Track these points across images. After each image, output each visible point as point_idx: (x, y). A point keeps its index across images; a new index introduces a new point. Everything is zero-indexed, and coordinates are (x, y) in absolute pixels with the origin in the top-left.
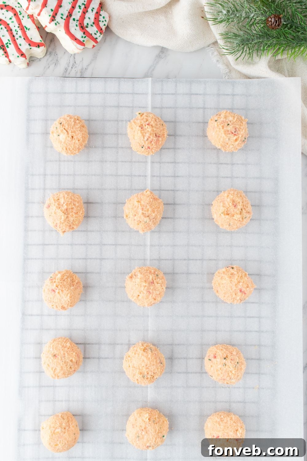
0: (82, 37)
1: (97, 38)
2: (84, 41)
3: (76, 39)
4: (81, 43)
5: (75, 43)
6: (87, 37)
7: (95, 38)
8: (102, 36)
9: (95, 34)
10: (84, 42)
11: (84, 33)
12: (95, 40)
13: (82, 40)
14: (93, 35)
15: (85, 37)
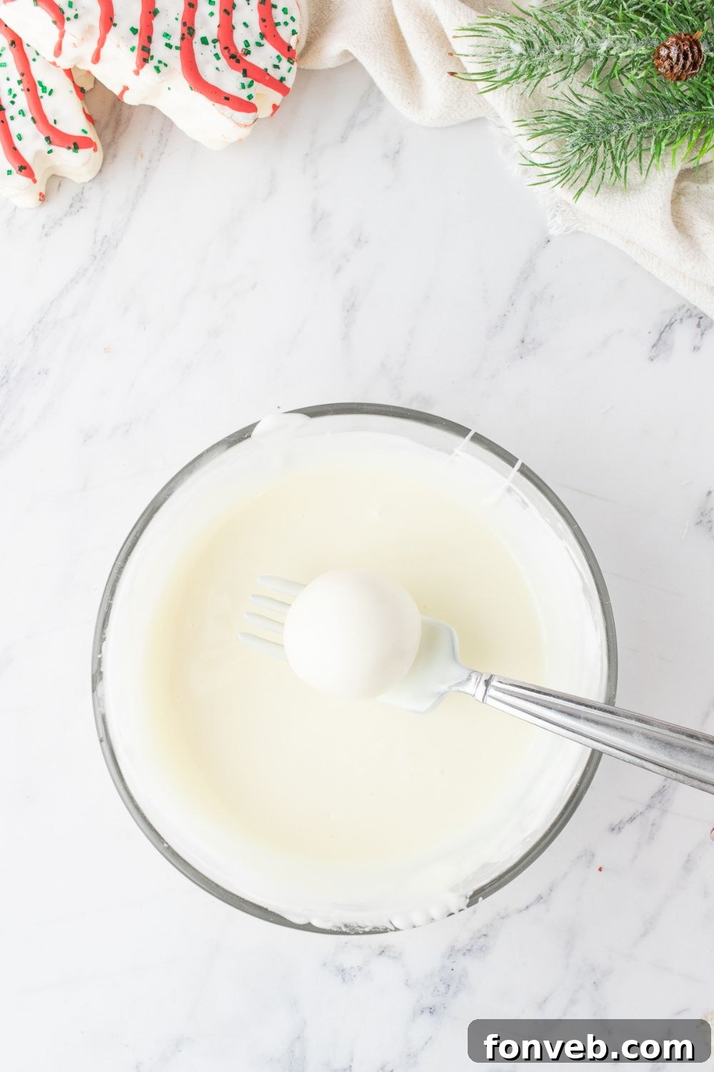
0: (243, 87)
1: (282, 79)
2: (250, 97)
3: (227, 99)
4: (246, 106)
5: (228, 110)
6: (255, 83)
7: (278, 78)
8: (295, 67)
9: (276, 67)
10: (252, 101)
11: (245, 73)
12: (279, 85)
13: (243, 95)
14: (272, 72)
15: (250, 85)
